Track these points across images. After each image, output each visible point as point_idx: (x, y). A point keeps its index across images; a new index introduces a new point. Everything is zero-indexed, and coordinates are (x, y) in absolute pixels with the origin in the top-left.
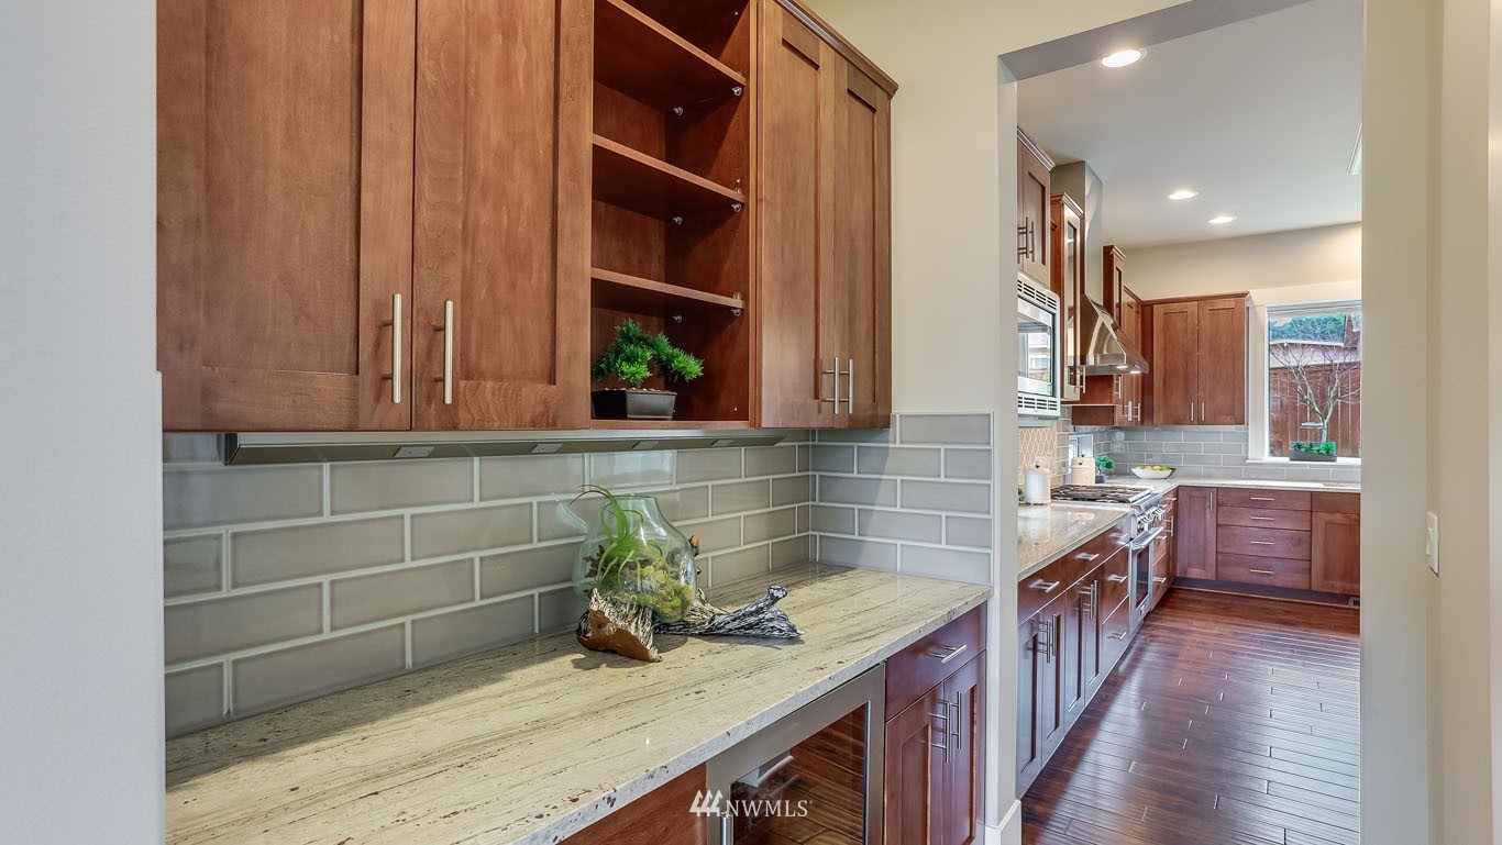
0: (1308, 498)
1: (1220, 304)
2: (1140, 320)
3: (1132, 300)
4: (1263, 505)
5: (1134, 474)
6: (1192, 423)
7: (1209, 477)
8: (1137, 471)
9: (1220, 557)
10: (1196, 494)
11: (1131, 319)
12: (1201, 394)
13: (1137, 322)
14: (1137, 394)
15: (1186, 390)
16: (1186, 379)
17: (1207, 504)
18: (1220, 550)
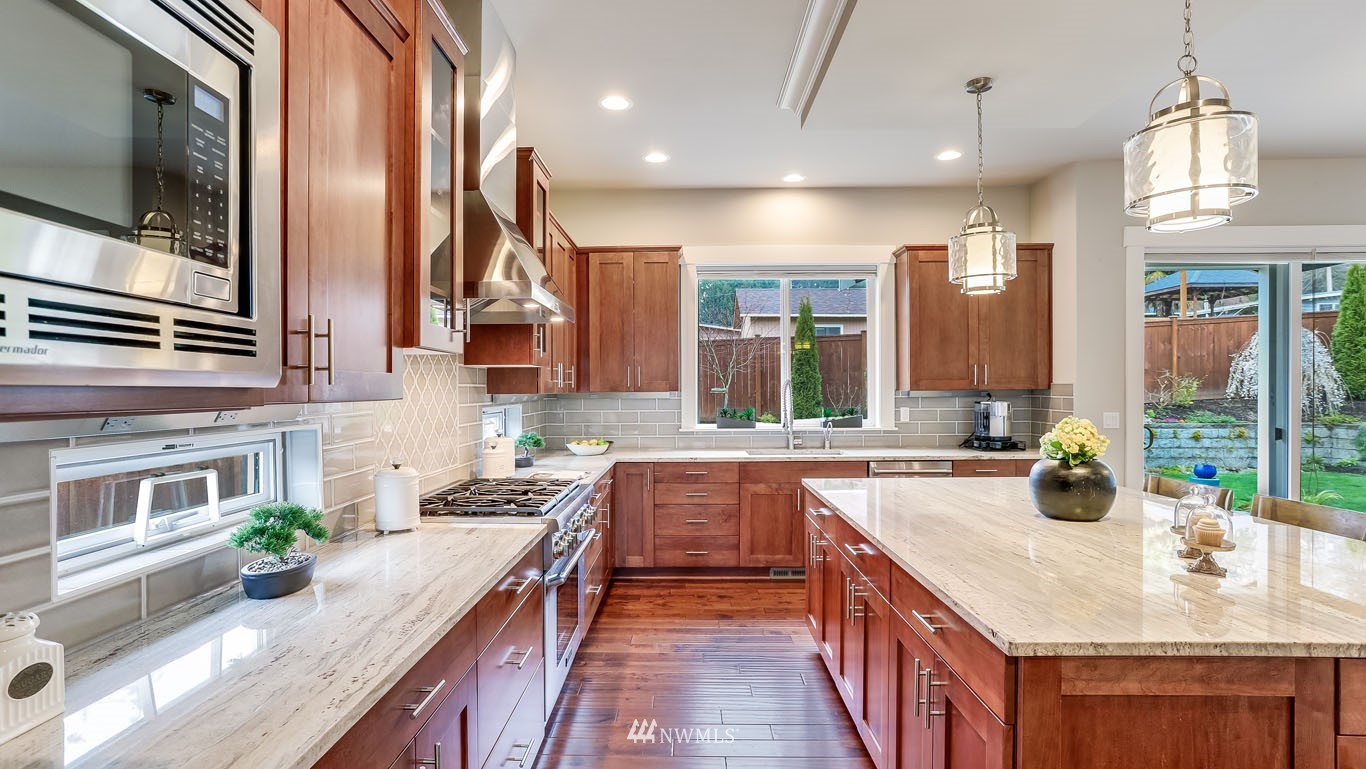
0: (737, 470)
1: (655, 257)
2: (574, 269)
3: (566, 245)
4: (696, 479)
5: (567, 449)
6: (628, 390)
7: (645, 449)
8: (572, 446)
9: (657, 541)
10: (633, 471)
11: (564, 266)
12: (637, 357)
13: (570, 272)
14: (572, 356)
15: (623, 353)
16: (623, 338)
17: (645, 481)
18: (658, 532)
